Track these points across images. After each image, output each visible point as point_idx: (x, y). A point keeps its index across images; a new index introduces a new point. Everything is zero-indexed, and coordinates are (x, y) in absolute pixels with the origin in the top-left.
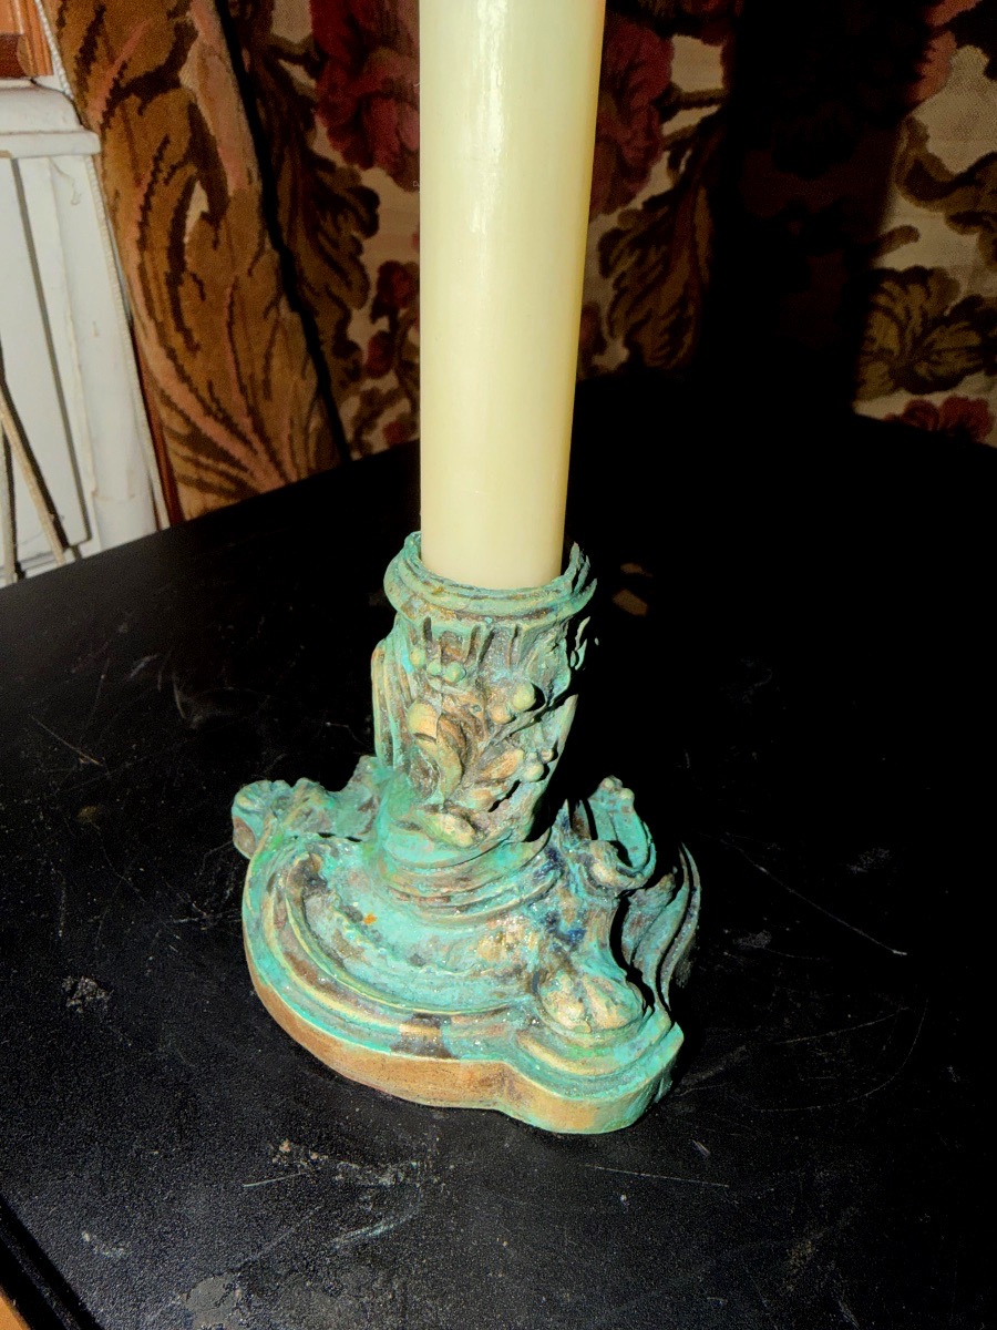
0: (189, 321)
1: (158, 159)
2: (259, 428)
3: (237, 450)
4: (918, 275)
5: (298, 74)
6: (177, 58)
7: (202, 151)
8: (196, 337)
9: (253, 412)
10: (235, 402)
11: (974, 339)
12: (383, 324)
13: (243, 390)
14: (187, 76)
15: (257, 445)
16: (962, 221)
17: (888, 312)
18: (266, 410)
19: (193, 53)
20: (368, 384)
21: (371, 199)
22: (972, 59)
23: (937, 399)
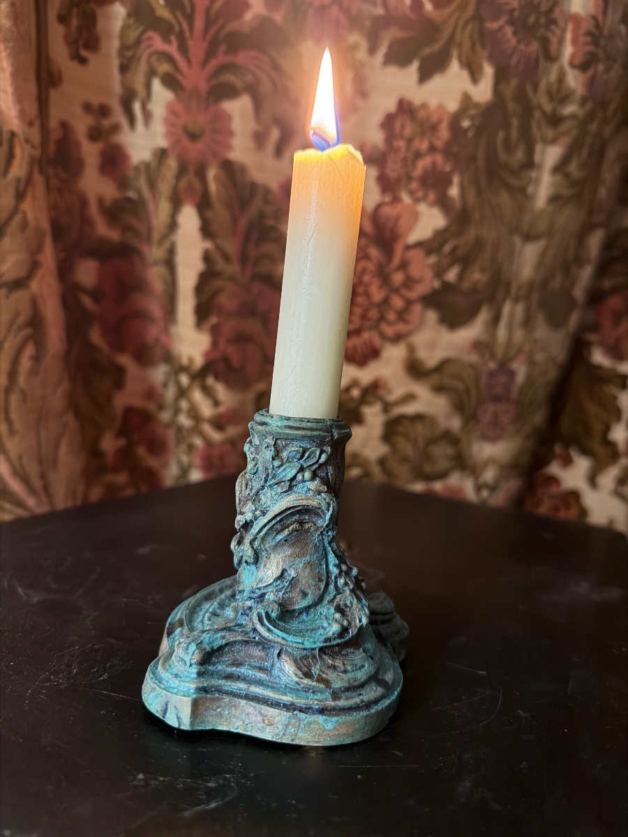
0: (14, 415)
1: (12, 322)
2: (46, 488)
3: (31, 502)
4: (419, 418)
5: (87, 302)
6: (30, 275)
7: (36, 322)
8: (17, 426)
9: (43, 476)
10: (32, 469)
11: (450, 451)
12: (122, 442)
13: (40, 462)
14: (34, 285)
15: (44, 497)
16: (439, 389)
17: (406, 436)
18: (52, 476)
19: (40, 273)
20: (110, 478)
21: (120, 370)
22: (432, 316)
23: (438, 486)
